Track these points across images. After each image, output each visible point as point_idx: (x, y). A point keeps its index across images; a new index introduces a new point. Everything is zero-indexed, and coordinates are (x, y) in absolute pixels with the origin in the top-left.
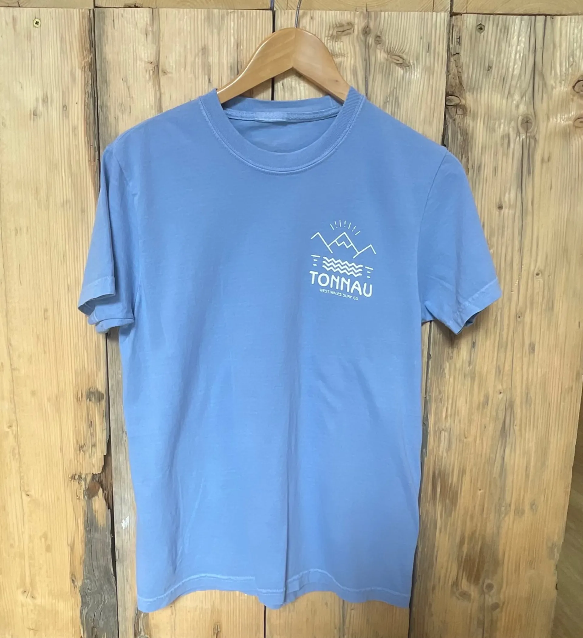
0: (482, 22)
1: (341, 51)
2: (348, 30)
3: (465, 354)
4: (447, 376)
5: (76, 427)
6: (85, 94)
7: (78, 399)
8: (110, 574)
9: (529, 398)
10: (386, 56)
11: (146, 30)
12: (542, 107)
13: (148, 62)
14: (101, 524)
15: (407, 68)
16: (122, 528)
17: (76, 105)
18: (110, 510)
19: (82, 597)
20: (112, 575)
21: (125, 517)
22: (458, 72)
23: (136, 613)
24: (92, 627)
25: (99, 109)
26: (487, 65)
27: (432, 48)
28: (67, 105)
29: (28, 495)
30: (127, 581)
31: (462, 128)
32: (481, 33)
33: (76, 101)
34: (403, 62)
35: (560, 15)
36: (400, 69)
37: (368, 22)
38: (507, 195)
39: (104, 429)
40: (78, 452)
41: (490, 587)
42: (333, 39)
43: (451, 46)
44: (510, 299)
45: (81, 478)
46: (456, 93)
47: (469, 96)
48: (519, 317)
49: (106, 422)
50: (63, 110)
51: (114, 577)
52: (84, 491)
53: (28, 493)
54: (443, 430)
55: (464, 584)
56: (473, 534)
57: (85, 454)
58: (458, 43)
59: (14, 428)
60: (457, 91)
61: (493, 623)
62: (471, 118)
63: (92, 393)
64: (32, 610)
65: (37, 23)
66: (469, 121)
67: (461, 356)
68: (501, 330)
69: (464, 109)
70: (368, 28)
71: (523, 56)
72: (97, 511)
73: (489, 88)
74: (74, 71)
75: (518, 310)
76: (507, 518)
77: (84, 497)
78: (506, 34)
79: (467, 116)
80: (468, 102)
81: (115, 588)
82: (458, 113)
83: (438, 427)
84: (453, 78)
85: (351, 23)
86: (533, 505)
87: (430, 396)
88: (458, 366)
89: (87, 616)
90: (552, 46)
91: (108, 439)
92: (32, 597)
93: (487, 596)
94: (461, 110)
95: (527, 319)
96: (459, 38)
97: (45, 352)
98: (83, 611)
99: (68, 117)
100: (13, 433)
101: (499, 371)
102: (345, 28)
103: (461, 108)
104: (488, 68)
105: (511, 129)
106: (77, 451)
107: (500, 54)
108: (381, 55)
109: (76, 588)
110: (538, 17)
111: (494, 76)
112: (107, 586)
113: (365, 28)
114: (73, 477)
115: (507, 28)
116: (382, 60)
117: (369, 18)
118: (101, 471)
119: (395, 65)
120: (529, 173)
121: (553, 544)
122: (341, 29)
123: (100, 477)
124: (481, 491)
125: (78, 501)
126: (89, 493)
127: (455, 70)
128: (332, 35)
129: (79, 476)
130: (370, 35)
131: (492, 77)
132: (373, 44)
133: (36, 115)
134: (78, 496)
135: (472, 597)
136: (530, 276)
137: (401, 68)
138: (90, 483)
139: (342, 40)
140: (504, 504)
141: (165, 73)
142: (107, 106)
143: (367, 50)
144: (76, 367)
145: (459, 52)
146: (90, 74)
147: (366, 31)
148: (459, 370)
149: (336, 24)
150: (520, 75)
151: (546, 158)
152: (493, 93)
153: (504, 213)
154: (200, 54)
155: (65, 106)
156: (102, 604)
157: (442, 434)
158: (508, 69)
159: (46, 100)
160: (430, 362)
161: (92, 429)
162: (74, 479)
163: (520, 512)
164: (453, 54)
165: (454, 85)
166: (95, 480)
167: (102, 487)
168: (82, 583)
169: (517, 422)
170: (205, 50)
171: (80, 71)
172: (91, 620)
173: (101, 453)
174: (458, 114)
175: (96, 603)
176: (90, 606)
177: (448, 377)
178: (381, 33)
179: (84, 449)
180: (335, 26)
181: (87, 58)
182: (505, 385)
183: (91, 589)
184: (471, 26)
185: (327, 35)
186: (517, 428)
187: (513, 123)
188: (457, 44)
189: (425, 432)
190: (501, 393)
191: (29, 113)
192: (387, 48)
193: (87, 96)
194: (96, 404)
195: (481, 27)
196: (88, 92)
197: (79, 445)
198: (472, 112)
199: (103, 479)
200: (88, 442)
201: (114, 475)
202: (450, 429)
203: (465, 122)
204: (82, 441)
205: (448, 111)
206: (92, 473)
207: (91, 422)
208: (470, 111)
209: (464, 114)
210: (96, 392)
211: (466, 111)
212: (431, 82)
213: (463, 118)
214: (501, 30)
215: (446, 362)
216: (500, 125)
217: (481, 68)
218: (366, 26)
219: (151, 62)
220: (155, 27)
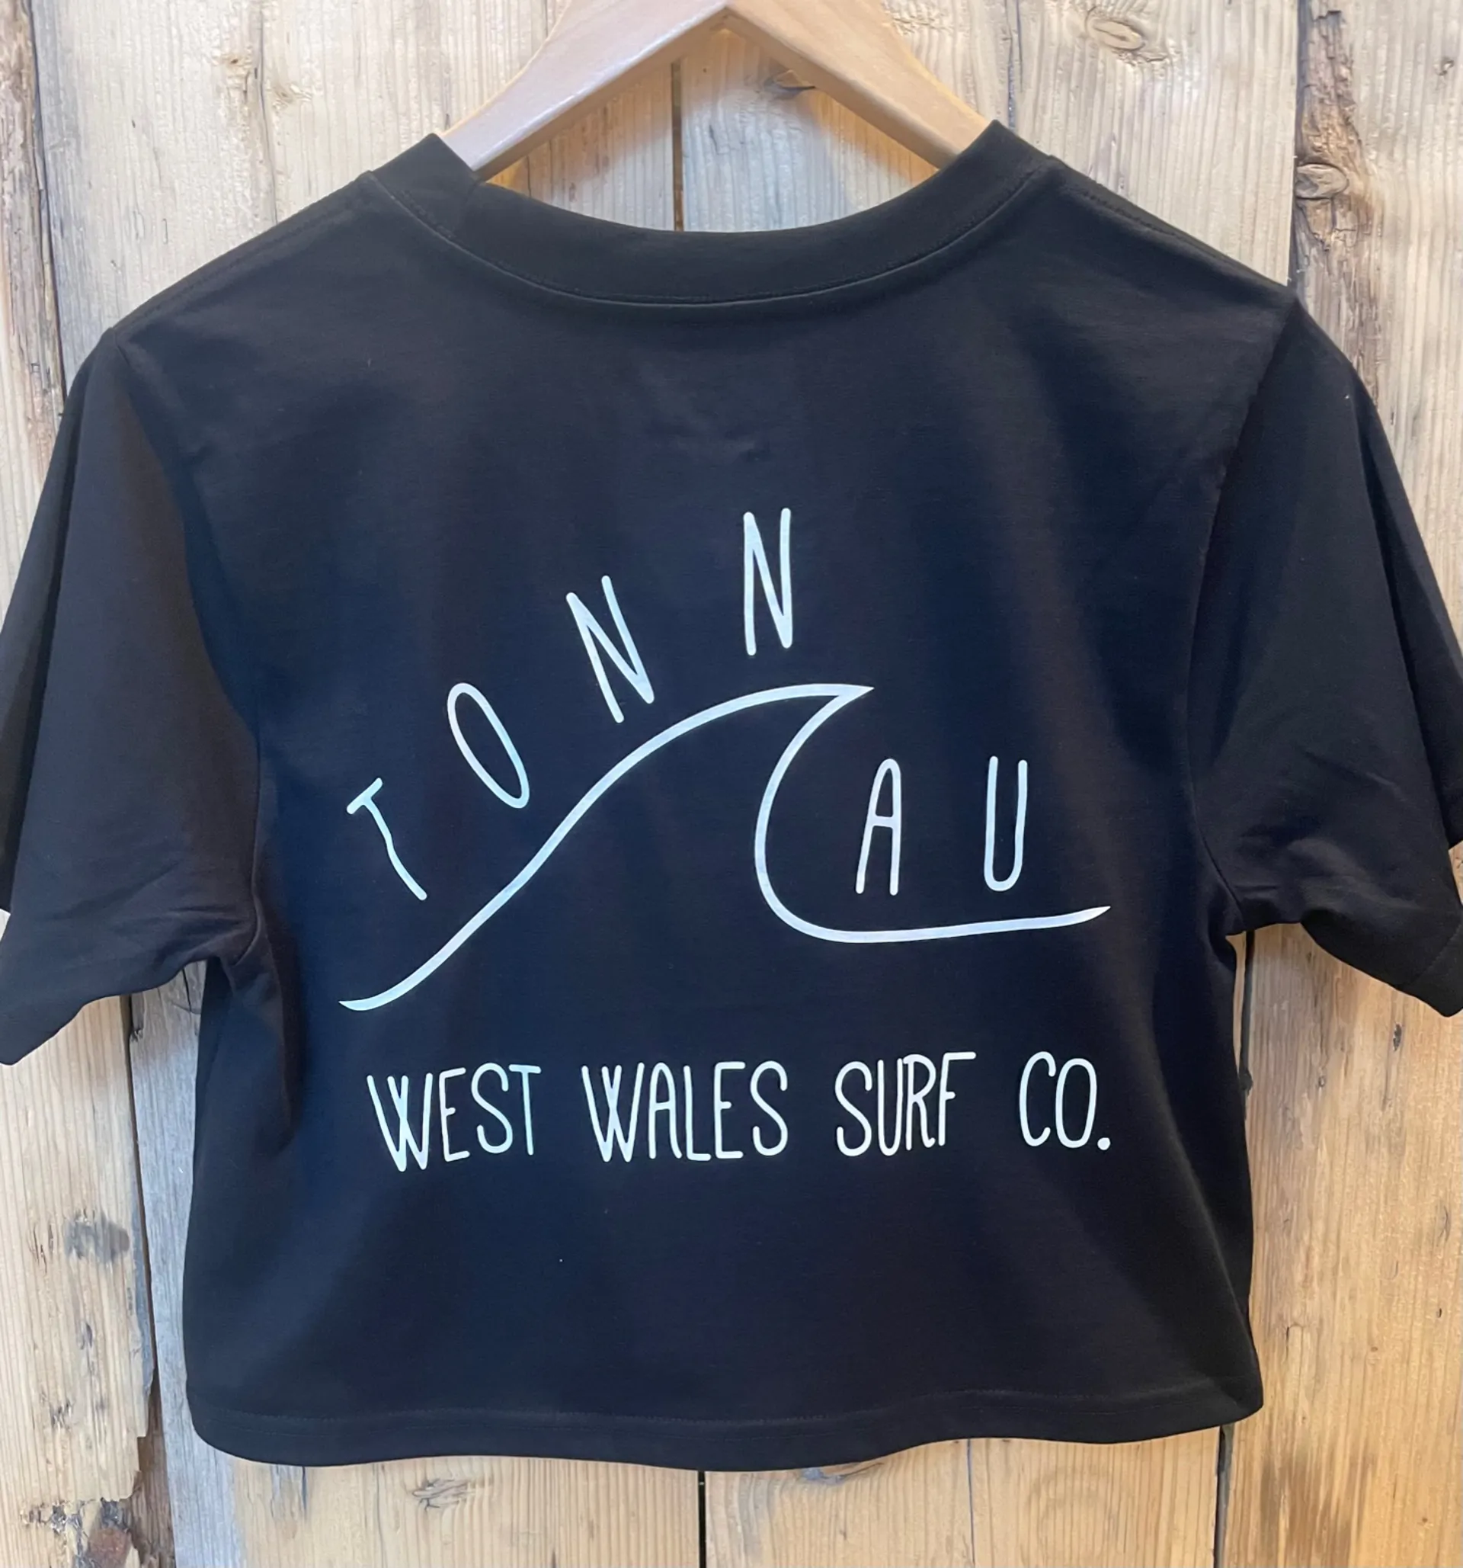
3: (1369, 1065)
4: (1307, 1142)
5: (35, 1347)
7: (37, 1251)
10: (1079, 21)
13: (223, 60)
15: (1157, 64)
22: (1340, 81)
25: (56, 232)
26: (1437, 56)
31: (1354, 279)
34: (1143, 45)
36: (1131, 68)
39: (135, 1352)
40: (49, 1430)
45: (63, 1516)
46: (1331, 154)
47: (1378, 163)
49: (140, 1326)
52: (74, 1558)
54: (1296, 1324)
57: (71, 1437)
60: (1334, 148)
62: (1385, 242)
63: (87, 1229)
66: (1377, 254)
67: (1356, 1076)
69: (1360, 211)
73: (1447, 136)
79: (1371, 234)
80: (1374, 183)
82: (1338, 227)
83: (1280, 1317)
84: (1322, 102)
88: (1344, 1108)
91: (149, 1385)
94: (1350, 213)
103: (1352, 208)
104: (1443, 66)
106: (44, 1427)
108: (1062, 20)
114: (34, 1516)
116: (1068, 38)
118: (130, 1493)
119: (1113, 56)
123: (129, 1509)
124: (1429, 1524)
127: (1326, 72)
129: (56, 1510)
131: (1457, 98)
137: (1134, 65)
138: (93, 1530)
141: (285, 97)
142: (81, 223)
144: (25, 1145)
145: (1337, 9)
146: (18, 107)
148: (1349, 1120)
154: (411, 25)
157: (1292, 1339)
160: (1248, 1100)
161: (91, 1351)
162: (39, 1520)
164: (1316, 14)
165: (1322, 124)
166: (111, 1523)
167: (138, 1546)
170: (426, 13)
173: (128, 1431)
174: (1340, 231)
177: (1312, 1147)
179: (70, 1417)
181: (7, 51)
194: (101, 1266)
196: (12, 172)
197: (50, 1406)
198: (1387, 222)
199: (142, 1515)
200: (79, 1397)
201: (175, 1503)
202: (1321, 1321)
203: (1364, 262)
204: (60, 1392)
205: (1305, 216)
206: (98, 1500)
207: (88, 1328)
208: (1382, 223)
209: (1362, 229)
210: (99, 1227)
211: (1369, 218)
212: (1242, 117)
213: (1357, 245)
215: (1306, 1096)
217: (1417, 65)
219: (234, 58)
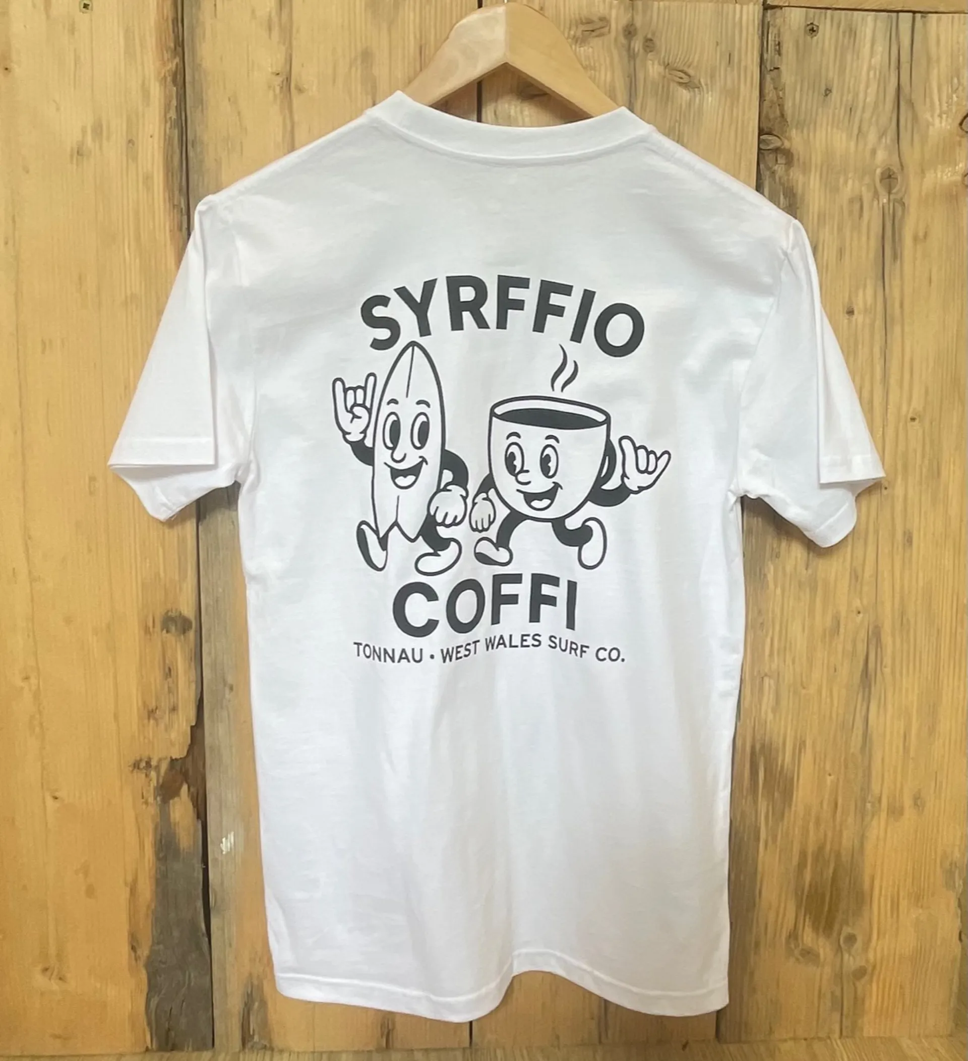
0: (814, 18)
1: (589, 61)
2: (601, 28)
3: (799, 548)
4: (771, 586)
5: (142, 678)
6: (166, 121)
7: (146, 630)
8: (201, 933)
9: (905, 621)
10: (661, 69)
11: (269, 21)
12: (912, 156)
13: (273, 73)
14: (185, 846)
15: (696, 90)
16: (222, 852)
17: (150, 139)
18: (200, 823)
19: (149, 976)
20: (203, 935)
21: (227, 834)
22: (778, 97)
23: (245, 1002)
24: (167, 1029)
25: (192, 147)
26: (823, 88)
27: (735, 61)
28: (134, 139)
29: (56, 798)
31: (786, 186)
32: (812, 37)
33: (151, 133)
34: (690, 81)
35: (936, 13)
36: (684, 91)
37: (632, 17)
38: (860, 293)
39: (193, 681)
40: (146, 720)
41: (851, 939)
42: (576, 42)
43: (765, 56)
45: (151, 766)
46: (774, 130)
47: (796, 134)
48: (886, 488)
49: (195, 668)
50: (128, 146)
51: (206, 939)
52: (154, 789)
53: (57, 794)
54: (766, 675)
55: (808, 936)
56: (821, 849)
57: (157, 725)
58: (777, 52)
59: (34, 681)
60: (776, 128)
61: (858, 1002)
62: (800, 170)
63: (172, 619)
64: (59, 1002)
65: (86, 6)
66: (796, 176)
67: (793, 553)
69: (789, 156)
70: (632, 27)
71: (880, 72)
72: (178, 824)
73: (827, 125)
74: (146, 83)
76: (875, 823)
77: (155, 799)
78: (852, 40)
79: (793, 166)
80: (795, 144)
81: (209, 959)
82: (779, 162)
83: (759, 671)
84: (770, 108)
85: (605, 19)
86: (917, 800)
88: (788, 569)
89: (158, 1011)
90: (925, 59)
91: (198, 698)
92: (60, 979)
93: (846, 956)
94: (784, 158)
95: (899, 491)
96: (779, 44)
98: (150, 1001)
99: (135, 159)
100: (31, 688)
101: (855, 576)
102: (597, 24)
103: (784, 154)
104: (825, 93)
105: (864, 189)
106: (144, 718)
107: (844, 72)
108: (653, 69)
109: (138, 959)
110: (901, 14)
111: (835, 105)
112: (194, 956)
113: (626, 27)
114: (136, 766)
115: (854, 30)
116: (656, 75)
117: (634, 12)
118: (186, 754)
119: (676, 87)
120: (895, 257)
121: (951, 864)
122: (590, 27)
123: (184, 764)
124: (832, 777)
125: (144, 806)
126: (164, 792)
127: (773, 93)
128: (574, 36)
129: (146, 762)
130: (635, 38)
131: (831, 108)
132: (641, 51)
133: (82, 155)
134: (145, 797)
135: (821, 957)
136: (901, 422)
137: (686, 90)
138: (165, 774)
139: (591, 45)
140: (869, 798)
141: (300, 90)
142: (202, 143)
143: (631, 63)
144: (144, 575)
145: (779, 66)
146: (175, 88)
147: (630, 32)
148: (790, 573)
149: (581, 19)
150: (876, 104)
151: (920, 233)
152: (835, 130)
153: (856, 320)
154: (359, 62)
155: (131, 142)
156: (186, 986)
157: (764, 682)
158: (856, 95)
159: (99, 131)
161: (170, 680)
162: (138, 768)
163: (895, 811)
164: (769, 69)
165: (772, 116)
166: (174, 770)
167: (187, 783)
168: (150, 952)
169: (888, 660)
170: (367, 56)
171: (157, 84)
172: (165, 1016)
173: (186, 723)
174: (779, 164)
175: (173, 986)
176: (163, 992)
177: (773, 588)
178: (654, 34)
179: (157, 715)
180: (579, 21)
181: (170, 65)
182: (865, 602)
184: (797, 24)
185: (566, 34)
186: (887, 670)
187: (867, 179)
188: (775, 54)
190: (859, 613)
191: (69, 151)
192: (664, 58)
193: (168, 125)
194: (178, 637)
195: (811, 28)
196: (171, 118)
197: (148, 708)
198: (801, 161)
199: (190, 767)
200: (163, 703)
202: (778, 673)
203: (791, 177)
204: (153, 701)
205: (764, 158)
206: (169, 758)
207: (170, 669)
208: (798, 159)
209: (789, 164)
210: (178, 617)
211: (792, 159)
212: (734, 114)
213: (787, 171)
214: (844, 33)
215: (770, 563)
216: (846, 182)
217: (814, 92)
218: (631, 23)
219: (277, 72)
220: (285, 17)
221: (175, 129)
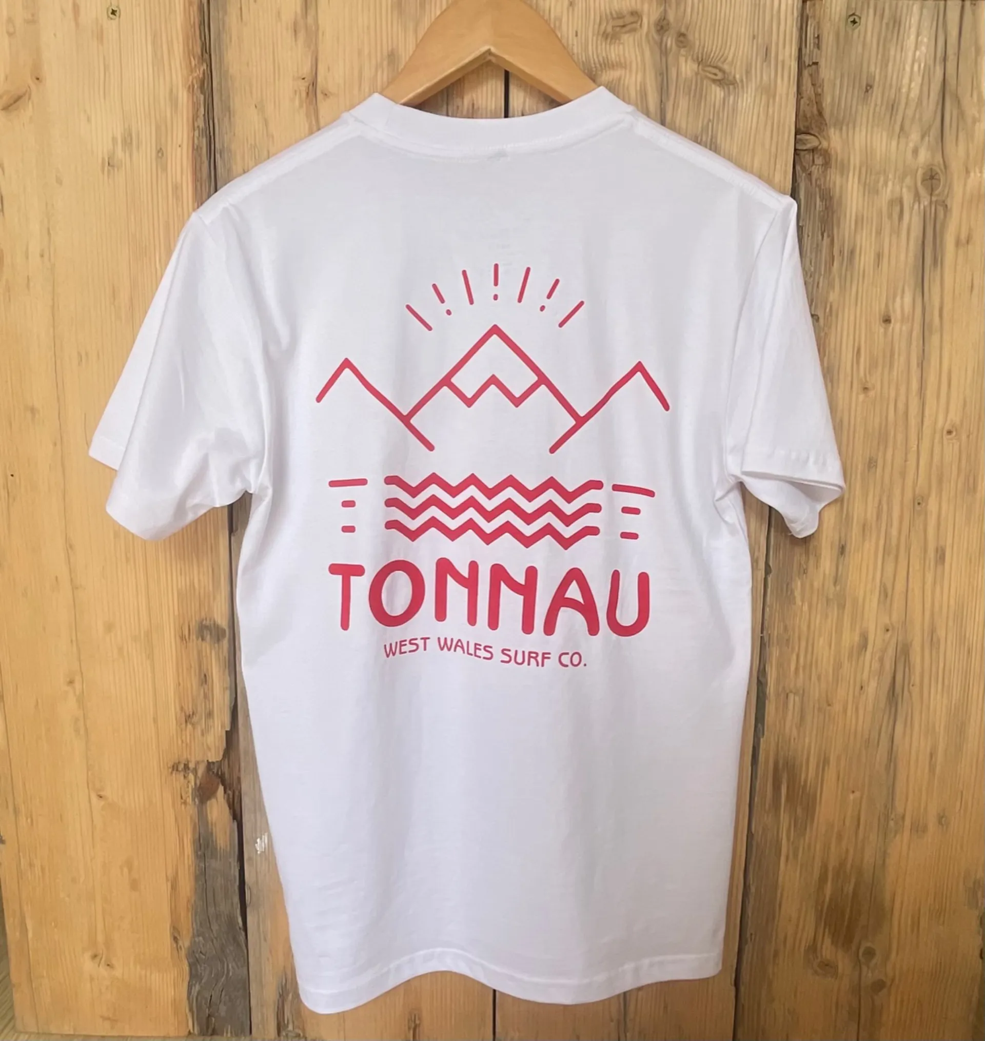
0: (856, 9)
1: (620, 58)
2: (632, 23)
3: (828, 564)
4: (798, 601)
5: (179, 684)
6: (194, 130)
7: (182, 638)
8: (238, 928)
9: (935, 639)
10: (695, 66)
11: (295, 24)
12: (957, 153)
13: (299, 78)
14: (222, 847)
15: (731, 87)
16: (257, 851)
17: (179, 149)
18: (236, 824)
19: (190, 966)
20: (240, 928)
21: (261, 835)
22: (817, 95)
23: (279, 993)
24: (207, 1015)
25: (218, 156)
26: (864, 84)
27: (773, 55)
28: (164, 149)
29: (101, 797)
30: (265, 940)
31: (822, 187)
32: (853, 30)
33: (179, 143)
34: (724, 78)
36: (718, 89)
37: (665, 11)
38: (898, 300)
39: (227, 688)
40: (184, 725)
41: (870, 953)
42: (607, 38)
43: (804, 50)
44: (903, 474)
45: (189, 769)
46: (812, 129)
47: (835, 134)
48: (919, 504)
49: (230, 676)
50: (157, 157)
51: (243, 933)
52: (192, 790)
53: (102, 793)
54: (791, 692)
55: (827, 950)
56: (842, 864)
57: (194, 729)
58: (816, 46)
59: (78, 686)
60: (813, 126)
61: (876, 1014)
62: (838, 171)
63: (207, 627)
64: (107, 988)
65: (113, 12)
66: (834, 178)
67: (821, 569)
68: (889, 524)
69: (826, 155)
70: (665, 22)
71: (925, 66)
72: (215, 824)
73: (868, 122)
74: (175, 91)
75: (917, 492)
76: (897, 840)
77: (193, 800)
78: (896, 29)
79: (831, 167)
80: (832, 145)
81: (245, 951)
82: (816, 163)
83: (784, 688)
84: (808, 105)
85: (636, 13)
86: (942, 819)
87: (770, 635)
88: (816, 584)
89: (199, 998)
90: (973, 49)
91: (233, 704)
92: (108, 965)
93: (865, 969)
94: (821, 158)
95: (932, 505)
96: (818, 37)
97: (127, 560)
98: (191, 989)
99: (165, 169)
100: (75, 692)
101: (885, 594)
102: (629, 19)
103: (821, 155)
104: (866, 88)
105: (904, 190)
106: (181, 723)
107: (887, 66)
108: (687, 68)
109: (179, 950)
110: (948, 2)
111: (876, 101)
112: (232, 948)
113: (659, 21)
114: (175, 768)
115: (898, 20)
116: (689, 73)
117: (667, 5)
118: (220, 758)
119: (711, 83)
120: (935, 264)
121: (975, 883)
122: (621, 23)
123: (220, 767)
124: (858, 794)
125: (183, 806)
126: (202, 794)
127: (811, 91)
128: (604, 33)
129: (185, 765)
130: (667, 33)
131: (873, 105)
132: (674, 47)
133: (113, 166)
134: (184, 798)
135: (840, 970)
136: (937, 436)
137: (720, 87)
138: (202, 776)
139: (622, 41)
140: (893, 816)
141: (326, 95)
142: (230, 151)
143: (664, 60)
144: (180, 586)
145: (817, 61)
146: (202, 97)
147: (662, 26)
148: (818, 590)
149: (611, 14)
150: (920, 99)
151: (963, 237)
152: (875, 129)
153: (893, 329)
154: (385, 63)
155: (160, 152)
156: (225, 976)
157: (789, 698)
158: (899, 89)
159: (129, 141)
160: (769, 579)
161: (206, 687)
162: (177, 770)
163: (919, 829)
164: (807, 64)
165: (809, 115)
166: (211, 773)
167: (223, 785)
168: (191, 943)
169: (916, 679)
170: (393, 57)
171: (185, 92)
172: (206, 1004)
173: (221, 728)
175: (213, 976)
176: (203, 981)
177: (800, 604)
178: (687, 29)
179: (195, 719)
180: (609, 17)
181: (198, 71)
182: (895, 617)
183: (206, 952)
184: (837, 16)
185: (596, 32)
186: (915, 691)
187: (908, 180)
188: (814, 47)
189: (761, 695)
190: (888, 630)
191: (100, 161)
192: (698, 54)
193: (196, 133)
194: (212, 645)
195: (854, 19)
196: (198, 127)
197: (185, 713)
198: (839, 162)
199: (226, 770)
200: (199, 709)
201: (242, 764)
202: (804, 690)
203: (828, 178)
204: (190, 707)
205: (800, 158)
206: (206, 761)
207: (205, 676)
208: (837, 160)
209: (827, 164)
210: (212, 626)
211: (830, 159)
212: (771, 111)
213: (825, 172)
214: (887, 24)
215: (797, 578)
216: (886, 184)
217: (854, 88)
218: (663, 18)
219: (303, 77)
220: (310, 20)
221: (203, 137)
